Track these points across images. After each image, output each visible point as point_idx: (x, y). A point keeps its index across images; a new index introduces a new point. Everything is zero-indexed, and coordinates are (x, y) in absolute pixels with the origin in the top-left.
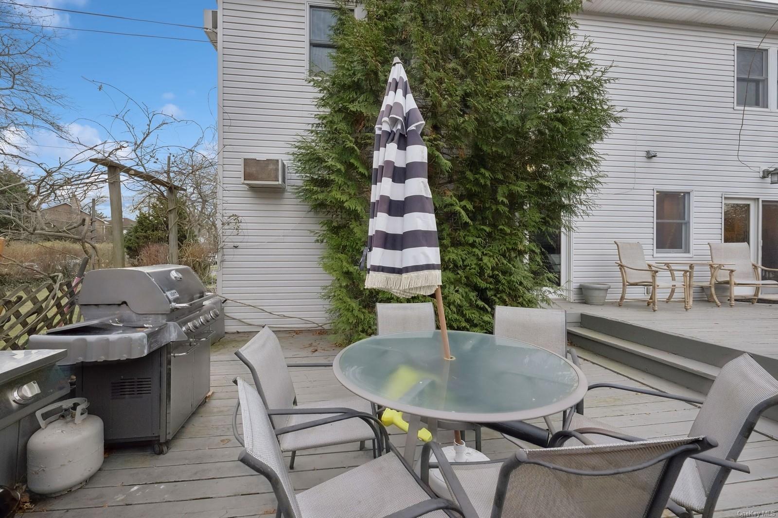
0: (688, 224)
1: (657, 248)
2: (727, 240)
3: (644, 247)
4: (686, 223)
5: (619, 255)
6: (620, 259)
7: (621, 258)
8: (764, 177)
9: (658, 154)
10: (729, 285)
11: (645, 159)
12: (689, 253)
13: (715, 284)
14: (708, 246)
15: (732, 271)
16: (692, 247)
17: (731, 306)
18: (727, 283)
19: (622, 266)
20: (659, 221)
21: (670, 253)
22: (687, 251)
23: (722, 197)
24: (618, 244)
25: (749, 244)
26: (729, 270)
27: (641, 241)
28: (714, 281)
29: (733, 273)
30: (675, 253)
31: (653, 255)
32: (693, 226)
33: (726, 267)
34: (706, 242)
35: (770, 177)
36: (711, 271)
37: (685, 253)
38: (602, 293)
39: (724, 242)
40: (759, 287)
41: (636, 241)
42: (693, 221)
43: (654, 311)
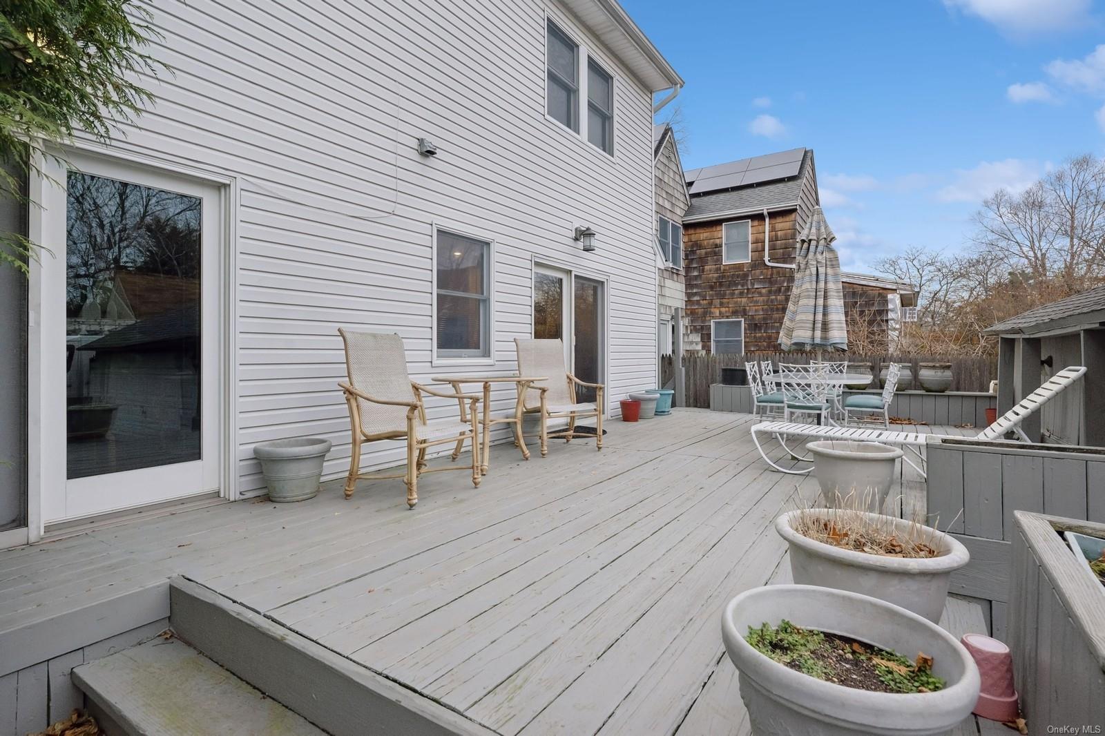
0: (487, 302)
1: (439, 347)
2: (538, 335)
3: (407, 344)
4: (484, 301)
5: (347, 363)
6: (349, 373)
7: (352, 371)
8: (576, 239)
9: (439, 154)
10: (540, 414)
11: (416, 156)
12: (489, 356)
13: (523, 413)
14: (514, 343)
15: (544, 391)
16: (494, 346)
17: (543, 455)
18: (538, 410)
19: (351, 393)
20: (443, 292)
21: (461, 357)
22: (487, 354)
23: (531, 261)
24: (348, 336)
25: (562, 340)
26: (540, 389)
27: (402, 332)
28: (521, 410)
29: (546, 394)
30: (469, 357)
31: (431, 362)
32: (494, 306)
33: (536, 384)
34: (511, 337)
35: (582, 240)
36: (518, 389)
37: (484, 356)
38: (305, 470)
39: (535, 338)
40: (574, 417)
41: (390, 330)
42: (494, 297)
43: (411, 506)
